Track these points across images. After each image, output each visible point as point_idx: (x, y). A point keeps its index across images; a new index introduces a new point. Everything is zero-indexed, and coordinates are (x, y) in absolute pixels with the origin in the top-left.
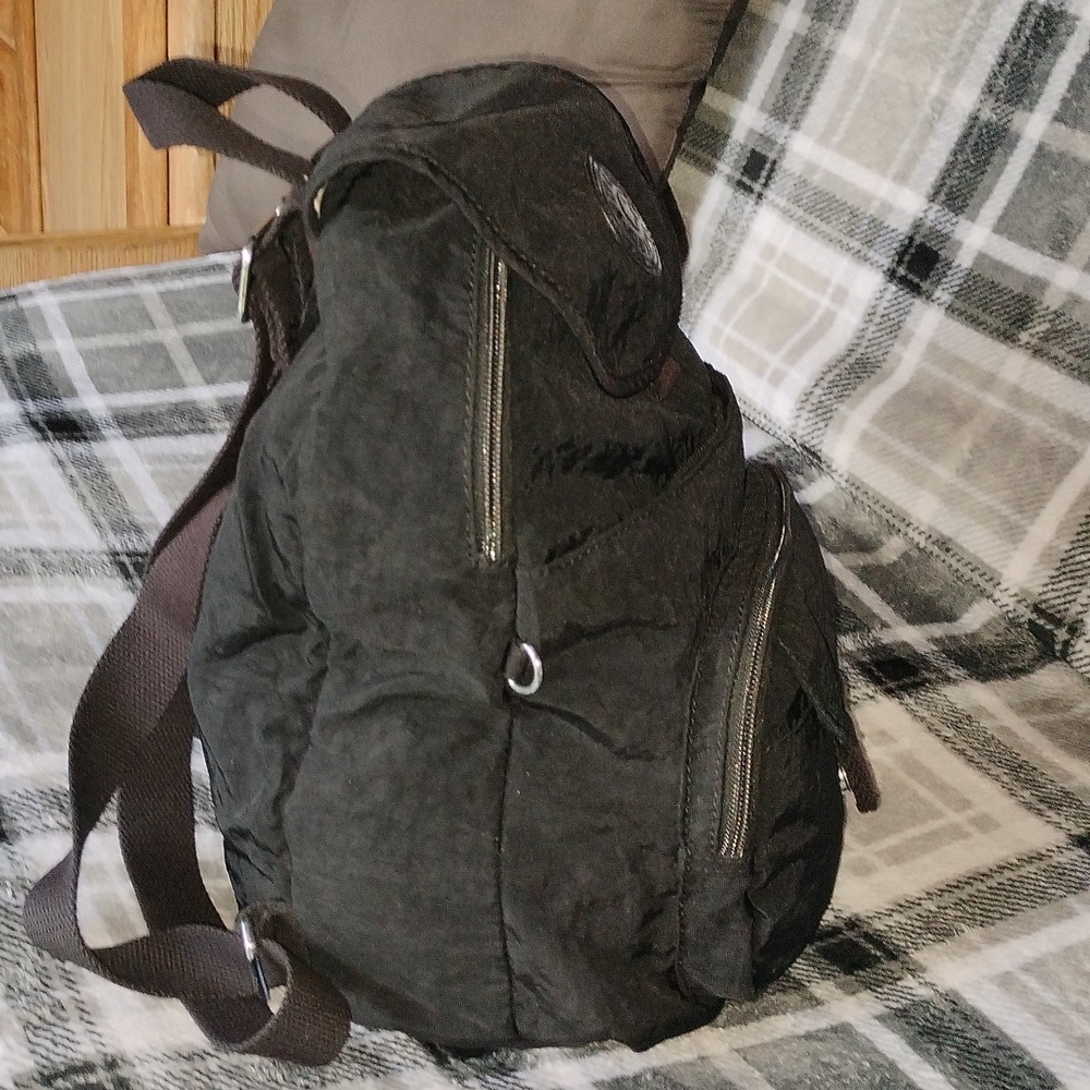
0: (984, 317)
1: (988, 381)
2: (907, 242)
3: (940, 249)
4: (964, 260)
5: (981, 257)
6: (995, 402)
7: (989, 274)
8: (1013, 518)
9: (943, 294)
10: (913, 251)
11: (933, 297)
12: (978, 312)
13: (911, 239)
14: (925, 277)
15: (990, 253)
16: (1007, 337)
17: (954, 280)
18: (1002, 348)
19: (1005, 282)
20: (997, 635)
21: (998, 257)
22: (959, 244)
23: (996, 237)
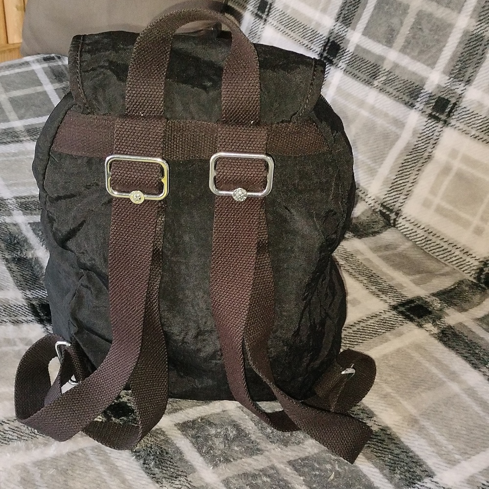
0: (359, 74)
1: (362, 104)
2: (327, 40)
3: (340, 43)
4: (351, 48)
5: (358, 47)
6: (365, 113)
7: (361, 55)
8: (372, 165)
9: (342, 64)
10: (329, 44)
11: (339, 66)
12: (356, 72)
13: (329, 39)
14: (335, 56)
15: (362, 45)
16: (369, 83)
17: (347, 58)
18: (367, 88)
19: (367, 58)
20: (368, 217)
21: (364, 47)
22: (348, 41)
23: (364, 37)
